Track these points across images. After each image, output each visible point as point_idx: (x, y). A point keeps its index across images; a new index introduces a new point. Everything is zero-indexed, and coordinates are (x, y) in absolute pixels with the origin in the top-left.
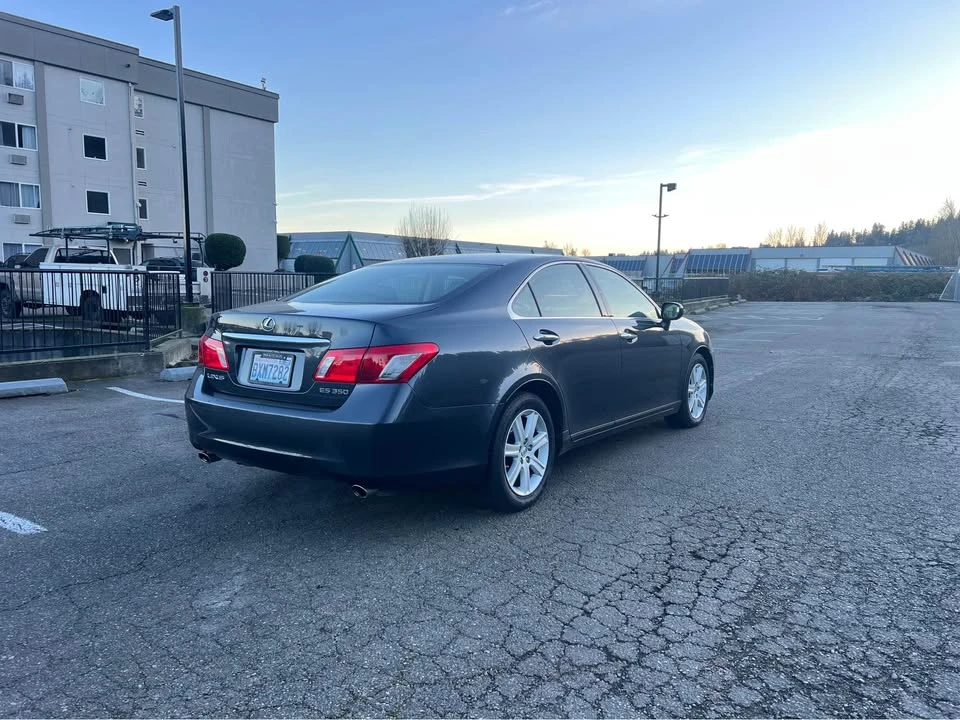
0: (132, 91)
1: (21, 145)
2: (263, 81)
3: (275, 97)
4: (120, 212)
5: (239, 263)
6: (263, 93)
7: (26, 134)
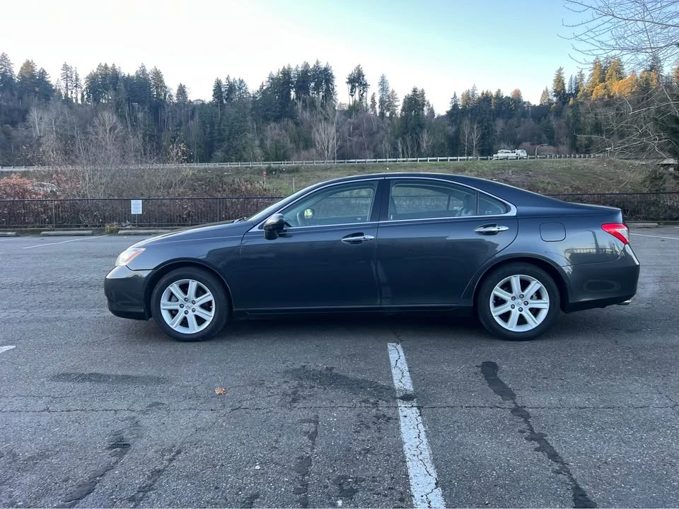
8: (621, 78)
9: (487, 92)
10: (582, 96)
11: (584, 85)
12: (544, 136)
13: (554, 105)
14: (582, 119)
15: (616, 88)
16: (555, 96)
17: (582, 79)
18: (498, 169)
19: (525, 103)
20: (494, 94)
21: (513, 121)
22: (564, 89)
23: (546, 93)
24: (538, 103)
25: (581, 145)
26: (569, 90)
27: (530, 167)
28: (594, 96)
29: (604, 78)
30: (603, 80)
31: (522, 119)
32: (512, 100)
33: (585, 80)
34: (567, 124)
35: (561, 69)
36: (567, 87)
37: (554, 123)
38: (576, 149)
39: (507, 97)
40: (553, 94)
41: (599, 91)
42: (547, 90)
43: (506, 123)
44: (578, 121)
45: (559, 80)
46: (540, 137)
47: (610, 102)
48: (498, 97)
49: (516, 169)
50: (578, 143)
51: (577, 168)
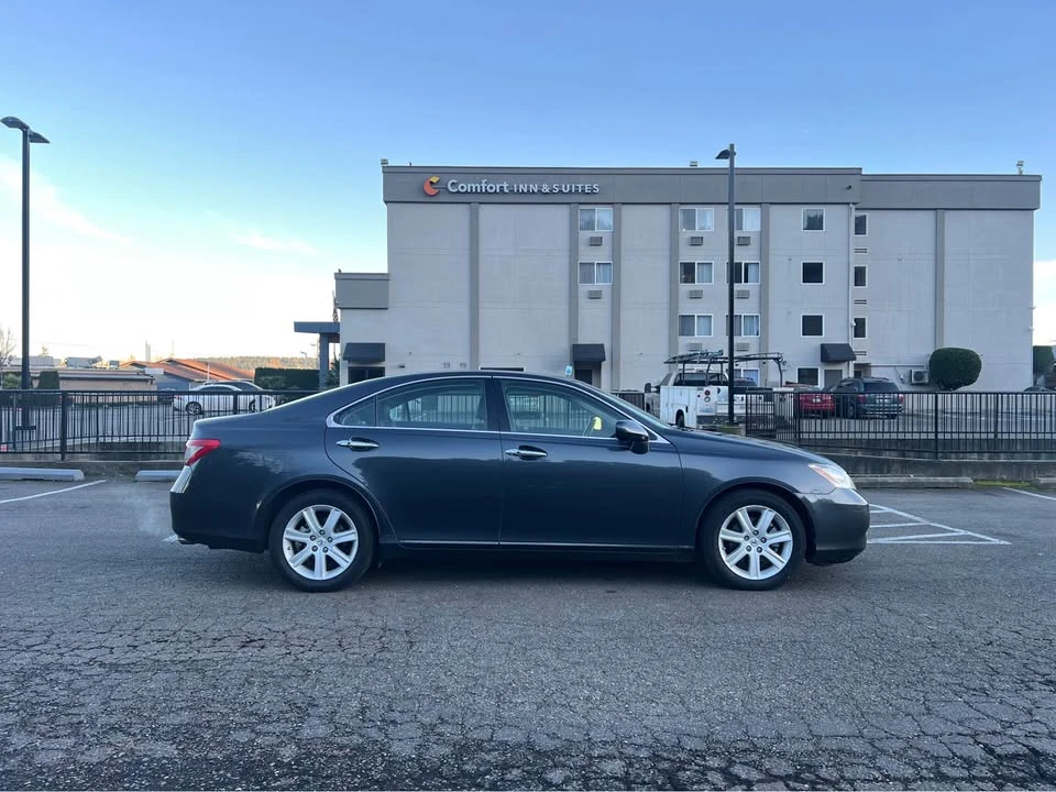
0: (853, 210)
1: (746, 281)
2: (1020, 164)
3: (1037, 179)
4: (834, 333)
5: (971, 381)
6: (1021, 179)
7: (752, 270)
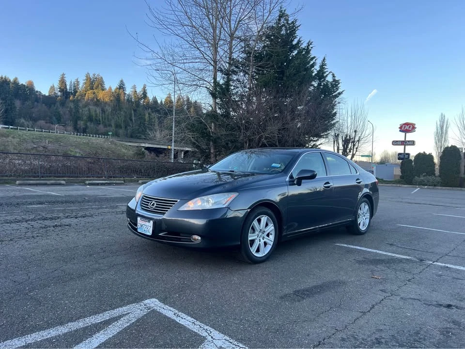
8: (103, 90)
9: (5, 77)
10: (79, 96)
11: (80, 89)
12: (54, 118)
13: (59, 98)
14: (80, 111)
15: (101, 95)
16: (60, 91)
17: (78, 85)
18: (37, 139)
19: (37, 92)
20: (12, 80)
21: (28, 103)
22: (67, 89)
23: (52, 88)
24: (47, 94)
25: (80, 127)
26: (69, 90)
27: (61, 140)
28: (86, 97)
29: (93, 87)
30: (92, 88)
31: (36, 103)
32: (27, 87)
33: (81, 86)
34: (70, 111)
35: (64, 74)
36: (68, 87)
37: (61, 110)
38: (77, 130)
39: (22, 84)
40: (58, 90)
41: (89, 95)
42: (54, 86)
43: (23, 104)
44: (78, 111)
45: (63, 82)
46: (51, 118)
47: (97, 103)
48: (15, 82)
49: (51, 140)
50: (79, 126)
51: (93, 143)
